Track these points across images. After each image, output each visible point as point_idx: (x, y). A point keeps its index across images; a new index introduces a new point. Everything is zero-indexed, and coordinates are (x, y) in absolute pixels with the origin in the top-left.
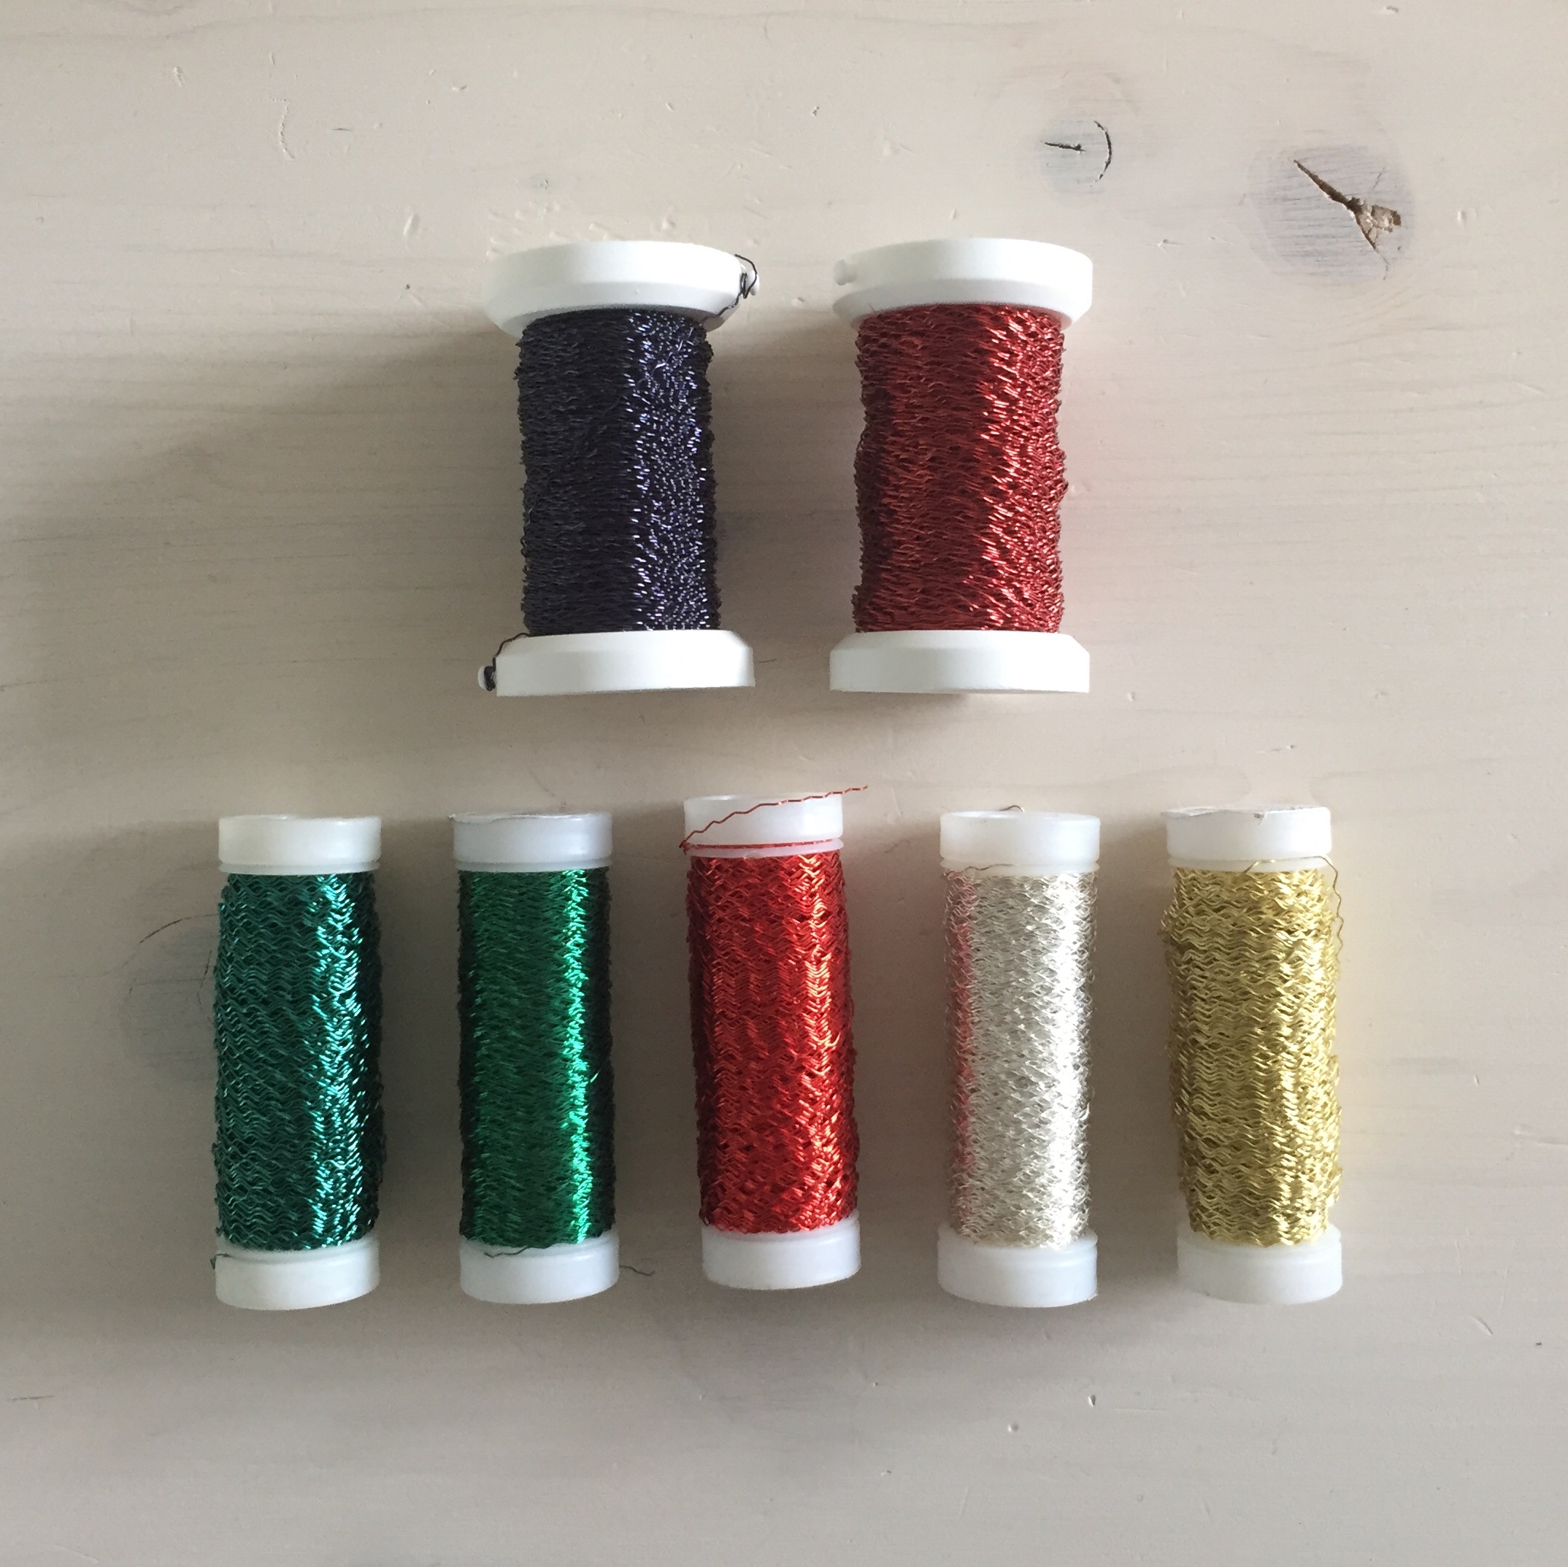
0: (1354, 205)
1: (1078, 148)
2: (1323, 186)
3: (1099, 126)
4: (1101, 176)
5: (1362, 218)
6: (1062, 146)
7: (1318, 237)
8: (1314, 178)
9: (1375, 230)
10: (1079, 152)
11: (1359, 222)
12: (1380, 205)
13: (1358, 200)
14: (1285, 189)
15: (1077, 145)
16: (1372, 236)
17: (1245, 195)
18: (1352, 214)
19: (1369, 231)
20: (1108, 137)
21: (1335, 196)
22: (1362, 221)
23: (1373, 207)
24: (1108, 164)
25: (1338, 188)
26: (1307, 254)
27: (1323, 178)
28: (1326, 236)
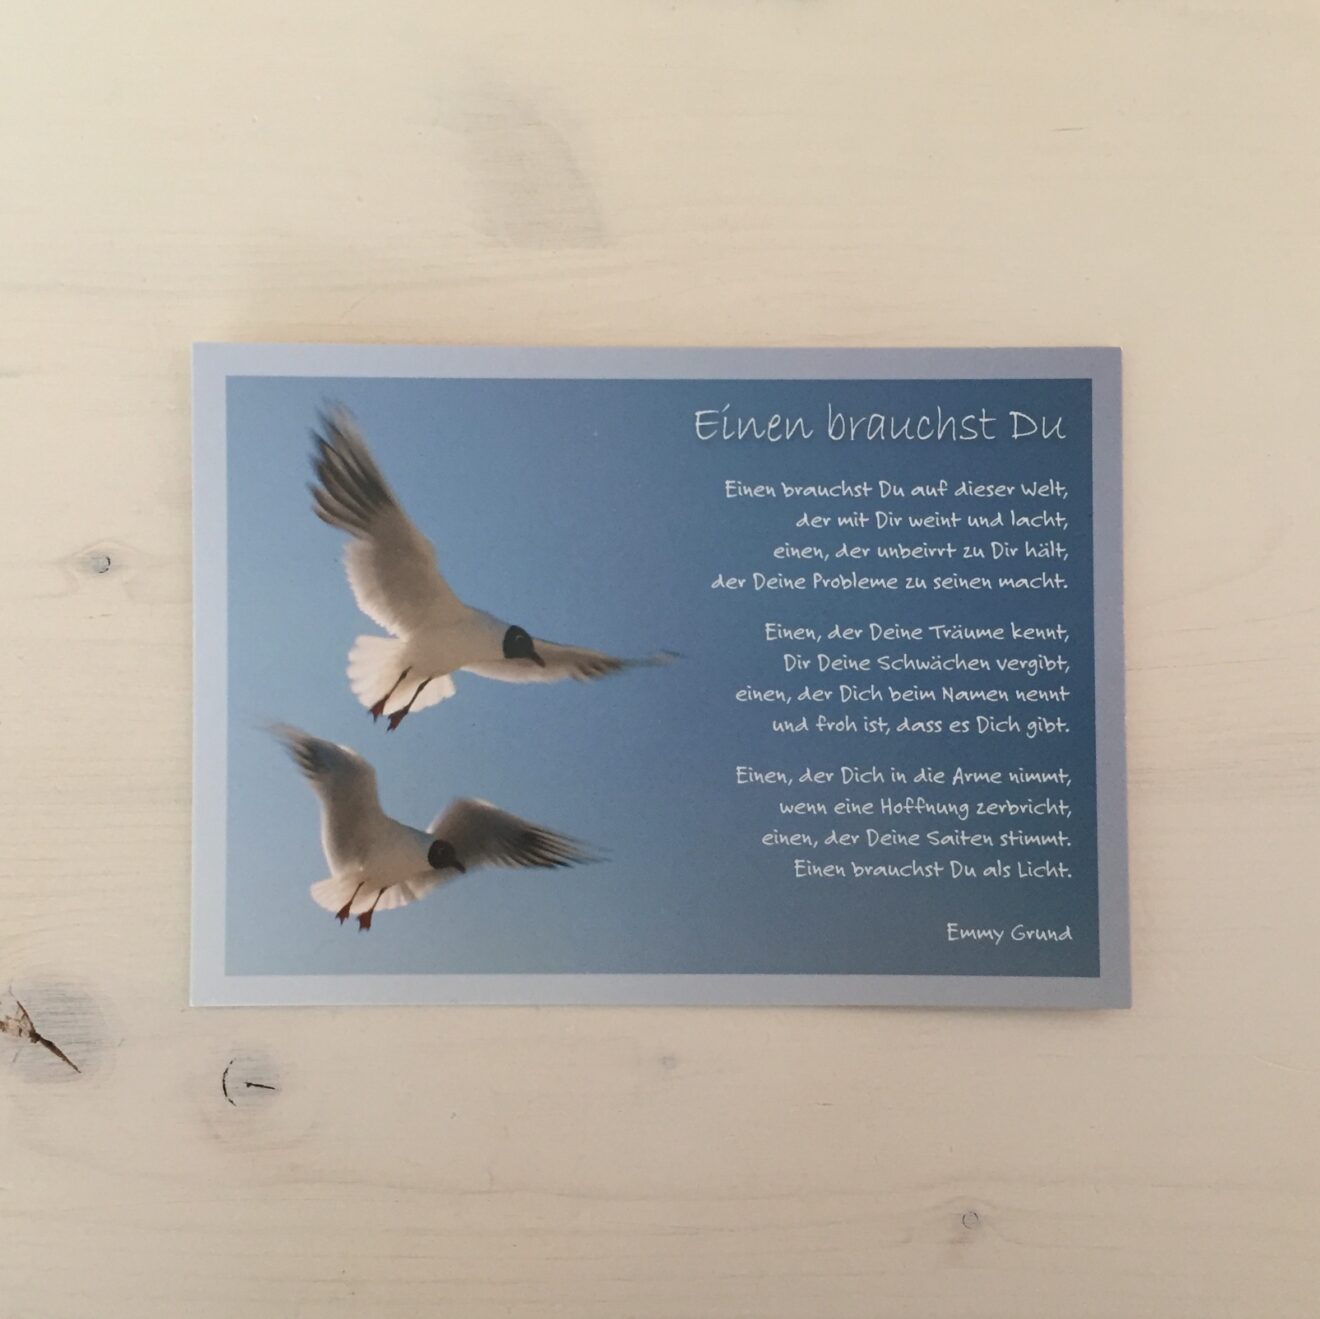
0: (35, 1037)
1: (249, 1085)
2: (59, 1053)
3: (232, 1102)
4: (231, 1063)
5: (29, 1028)
6: (261, 1086)
7: (64, 1013)
8: (65, 1058)
9: (20, 1018)
10: (249, 1081)
11: (32, 1024)
12: (14, 1037)
13: (32, 1041)
14: (88, 1051)
15: (252, 1087)
16: (21, 1013)
17: (119, 1045)
18: (38, 1031)
19: (23, 1017)
20: (226, 1094)
21: (49, 1045)
22: (29, 1025)
23: (20, 1035)
24: (226, 1072)
25: (46, 1050)
26: (71, 999)
27: (58, 1059)
28: (56, 1013)
